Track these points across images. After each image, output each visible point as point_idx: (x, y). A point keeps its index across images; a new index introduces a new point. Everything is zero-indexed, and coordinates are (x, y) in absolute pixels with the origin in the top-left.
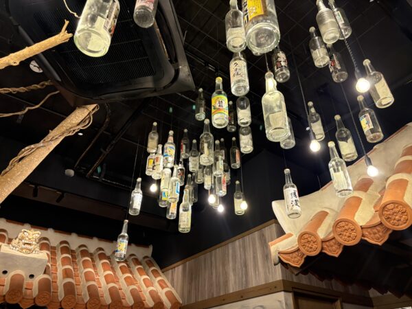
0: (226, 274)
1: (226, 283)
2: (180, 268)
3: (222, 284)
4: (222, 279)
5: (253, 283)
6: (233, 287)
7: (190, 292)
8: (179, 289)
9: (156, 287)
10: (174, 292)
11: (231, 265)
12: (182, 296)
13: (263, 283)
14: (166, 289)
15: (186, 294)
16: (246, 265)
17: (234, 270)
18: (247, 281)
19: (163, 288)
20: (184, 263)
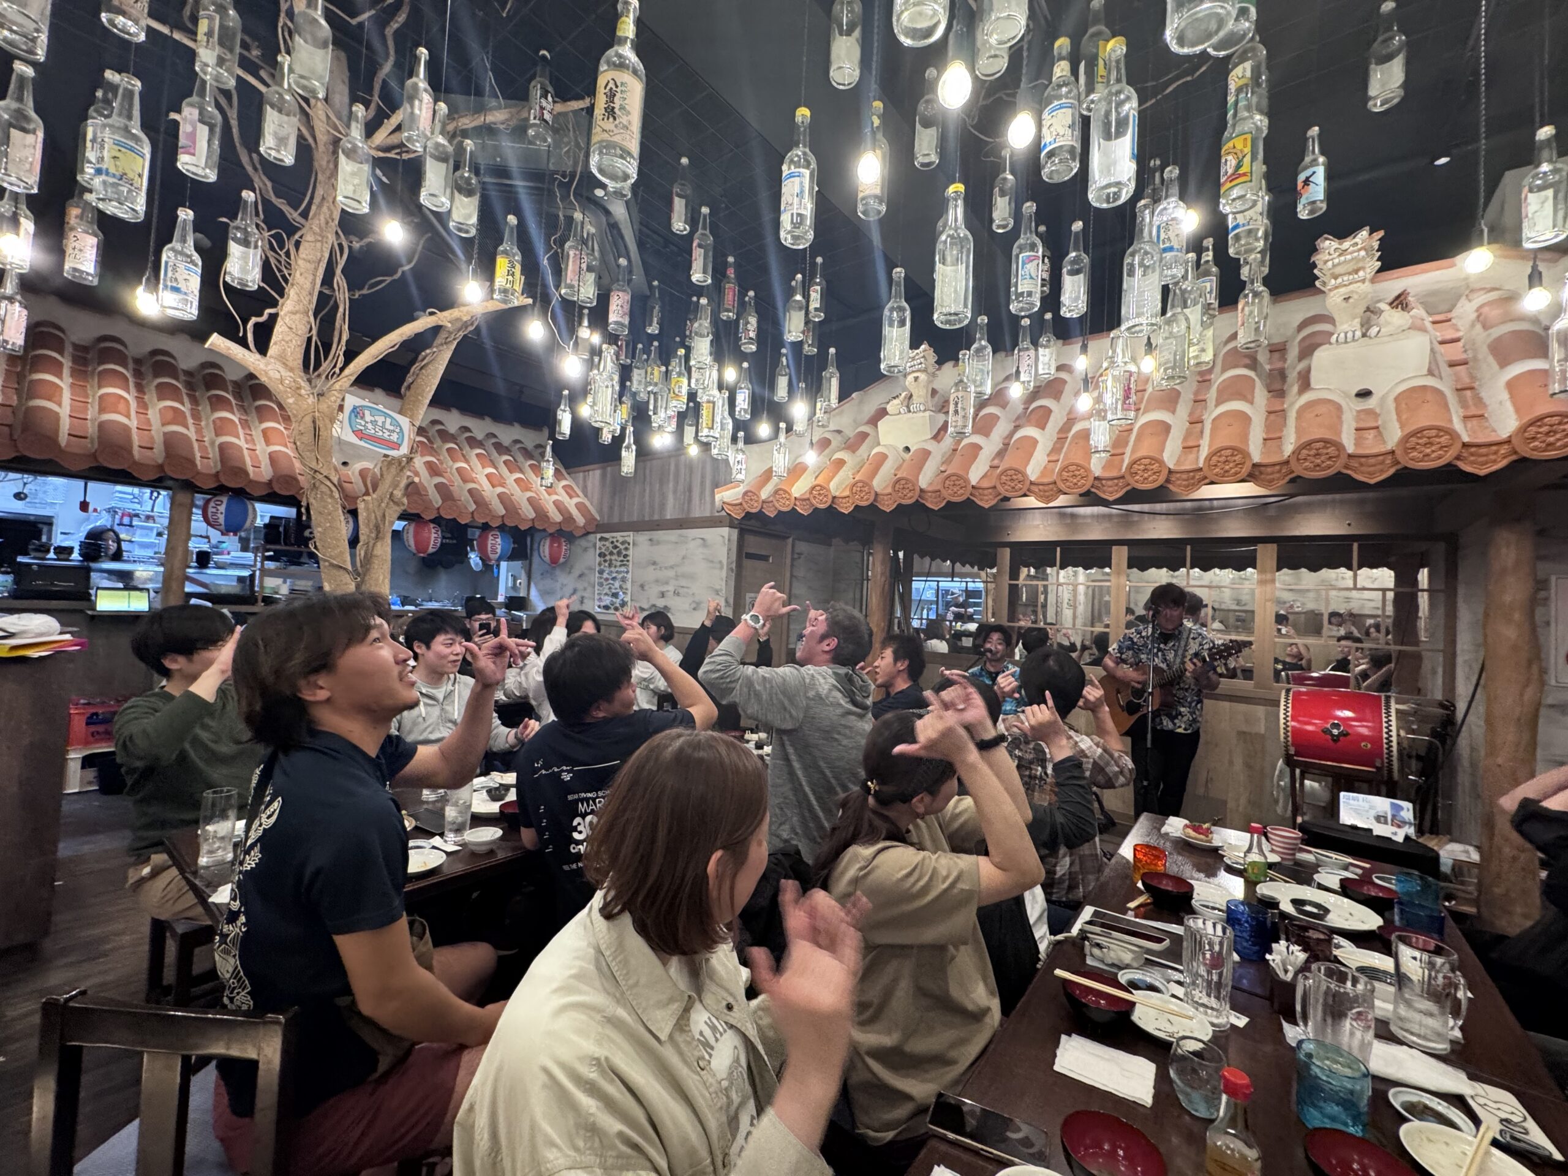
0: (663, 496)
1: (663, 506)
2: (598, 473)
3: (657, 506)
4: (657, 500)
5: (696, 513)
6: (671, 512)
7: (611, 508)
8: (595, 501)
9: (562, 497)
10: (588, 504)
11: (671, 485)
12: (600, 512)
13: (708, 514)
14: (576, 500)
15: (606, 509)
16: (690, 490)
17: (675, 492)
18: (689, 510)
19: (571, 497)
20: (604, 469)
